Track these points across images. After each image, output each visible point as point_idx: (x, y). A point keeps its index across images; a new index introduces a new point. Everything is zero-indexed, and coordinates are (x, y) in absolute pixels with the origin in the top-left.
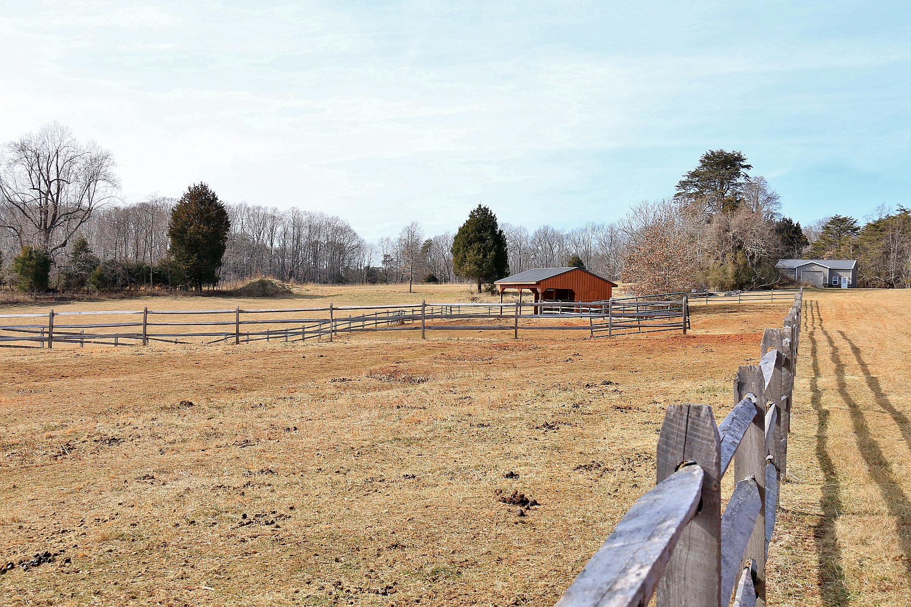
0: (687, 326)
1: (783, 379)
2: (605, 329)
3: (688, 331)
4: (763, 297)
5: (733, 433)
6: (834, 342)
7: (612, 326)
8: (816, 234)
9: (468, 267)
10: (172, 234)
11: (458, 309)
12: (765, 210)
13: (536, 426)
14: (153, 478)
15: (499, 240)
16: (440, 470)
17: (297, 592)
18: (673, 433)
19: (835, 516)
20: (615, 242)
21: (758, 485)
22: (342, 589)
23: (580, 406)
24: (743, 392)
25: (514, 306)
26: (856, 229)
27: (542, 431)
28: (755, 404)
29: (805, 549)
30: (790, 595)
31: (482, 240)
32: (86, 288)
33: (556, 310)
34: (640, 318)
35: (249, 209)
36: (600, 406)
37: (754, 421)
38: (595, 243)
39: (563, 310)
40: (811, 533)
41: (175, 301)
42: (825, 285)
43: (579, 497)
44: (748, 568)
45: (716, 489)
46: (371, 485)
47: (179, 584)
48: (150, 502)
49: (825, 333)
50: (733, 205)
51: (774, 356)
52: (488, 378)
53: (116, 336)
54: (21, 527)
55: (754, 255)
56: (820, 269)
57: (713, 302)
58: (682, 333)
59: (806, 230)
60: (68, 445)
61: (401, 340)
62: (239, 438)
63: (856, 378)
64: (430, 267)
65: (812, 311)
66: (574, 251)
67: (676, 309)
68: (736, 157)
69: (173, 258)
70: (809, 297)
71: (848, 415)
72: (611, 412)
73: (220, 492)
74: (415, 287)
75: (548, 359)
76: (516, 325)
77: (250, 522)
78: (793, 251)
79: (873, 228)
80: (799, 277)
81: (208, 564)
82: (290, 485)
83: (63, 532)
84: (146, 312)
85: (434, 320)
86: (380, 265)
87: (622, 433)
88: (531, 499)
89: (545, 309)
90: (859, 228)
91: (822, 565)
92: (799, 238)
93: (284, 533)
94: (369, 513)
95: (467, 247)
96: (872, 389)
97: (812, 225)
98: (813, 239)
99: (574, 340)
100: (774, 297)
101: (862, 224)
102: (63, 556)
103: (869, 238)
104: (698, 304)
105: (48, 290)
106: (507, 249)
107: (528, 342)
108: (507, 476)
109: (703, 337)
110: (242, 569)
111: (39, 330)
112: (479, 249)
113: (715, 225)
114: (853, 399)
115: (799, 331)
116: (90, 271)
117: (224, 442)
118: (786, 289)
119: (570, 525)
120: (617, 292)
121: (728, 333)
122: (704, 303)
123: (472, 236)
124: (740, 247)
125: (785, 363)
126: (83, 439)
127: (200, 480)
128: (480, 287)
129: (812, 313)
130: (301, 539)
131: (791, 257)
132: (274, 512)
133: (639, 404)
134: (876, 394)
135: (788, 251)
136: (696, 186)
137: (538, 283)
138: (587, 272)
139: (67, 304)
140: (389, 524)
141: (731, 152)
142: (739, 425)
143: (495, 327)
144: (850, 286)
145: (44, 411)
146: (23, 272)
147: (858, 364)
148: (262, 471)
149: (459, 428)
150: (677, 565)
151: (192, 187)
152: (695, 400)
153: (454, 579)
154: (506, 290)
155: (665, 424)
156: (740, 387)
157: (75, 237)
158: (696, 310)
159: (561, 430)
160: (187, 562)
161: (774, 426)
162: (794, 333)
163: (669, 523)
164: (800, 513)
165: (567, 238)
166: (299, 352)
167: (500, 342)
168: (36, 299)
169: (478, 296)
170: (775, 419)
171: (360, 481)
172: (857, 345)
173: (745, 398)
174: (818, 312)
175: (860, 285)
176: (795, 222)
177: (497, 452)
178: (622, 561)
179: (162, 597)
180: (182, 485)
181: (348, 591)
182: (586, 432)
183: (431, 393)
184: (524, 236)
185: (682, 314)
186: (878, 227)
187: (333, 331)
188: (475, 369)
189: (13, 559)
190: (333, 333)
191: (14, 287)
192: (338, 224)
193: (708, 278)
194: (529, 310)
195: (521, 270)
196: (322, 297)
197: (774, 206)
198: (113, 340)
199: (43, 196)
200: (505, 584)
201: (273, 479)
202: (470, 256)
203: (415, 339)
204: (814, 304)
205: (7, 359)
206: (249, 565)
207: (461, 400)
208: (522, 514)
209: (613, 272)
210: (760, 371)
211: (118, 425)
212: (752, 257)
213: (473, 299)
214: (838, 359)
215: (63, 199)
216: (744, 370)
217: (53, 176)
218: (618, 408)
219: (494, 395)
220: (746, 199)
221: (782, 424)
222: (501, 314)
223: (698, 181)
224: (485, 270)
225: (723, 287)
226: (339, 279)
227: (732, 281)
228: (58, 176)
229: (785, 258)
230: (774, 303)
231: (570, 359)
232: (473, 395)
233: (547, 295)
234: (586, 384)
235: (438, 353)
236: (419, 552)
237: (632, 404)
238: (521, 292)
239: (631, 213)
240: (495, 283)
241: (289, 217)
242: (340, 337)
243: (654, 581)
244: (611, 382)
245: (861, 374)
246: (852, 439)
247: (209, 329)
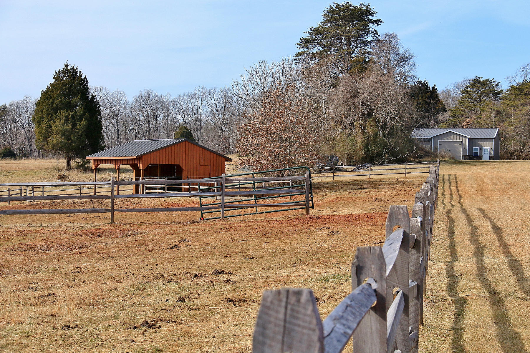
0: (311, 205)
1: (412, 263)
2: (217, 210)
3: (312, 211)
4: (396, 171)
5: (345, 322)
6: (473, 221)
7: (225, 206)
8: (454, 99)
9: (55, 138)
11: (41, 189)
12: (397, 71)
13: (133, 326)
18: (270, 322)
20: (229, 110)
23: (187, 300)
24: (363, 277)
25: (110, 184)
26: (498, 93)
27: (141, 331)
28: (375, 291)
31: (70, 107)
33: (160, 189)
34: (258, 196)
36: (210, 299)
37: (374, 309)
38: (205, 110)
39: (169, 189)
42: (464, 157)
49: (464, 211)
50: (361, 66)
51: (399, 237)
52: (77, 271)
55: (385, 124)
56: (459, 138)
57: (341, 177)
58: (305, 213)
59: (443, 94)
63: (498, 261)
64: (5, 139)
65: (450, 186)
66: (181, 120)
67: (298, 186)
68: (364, 11)
70: (446, 171)
71: (487, 304)
72: (222, 306)
75: (150, 247)
76: (113, 207)
78: (428, 118)
79: (517, 92)
80: (436, 148)
85: (12, 202)
87: (234, 329)
89: (148, 188)
90: (501, 92)
92: (436, 103)
95: (52, 115)
96: (515, 273)
97: (450, 88)
98: (451, 105)
99: (181, 223)
100: (408, 171)
101: (505, 87)
103: (512, 103)
104: (324, 180)
106: (101, 118)
107: (126, 227)
109: (329, 217)
112: (67, 117)
113: (341, 89)
114: (493, 284)
115: (433, 208)
118: (421, 161)
120: (231, 167)
121: (357, 212)
122: (330, 179)
123: (57, 101)
124: (369, 115)
125: (415, 244)
128: (68, 164)
129: (450, 189)
131: (426, 126)
134: (518, 279)
135: (423, 118)
136: (320, 44)
137: (139, 158)
138: (197, 145)
141: (358, 5)
142: (353, 314)
143: (87, 210)
144: (492, 158)
147: (498, 245)
149: (38, 332)
152: (317, 289)
154: (101, 166)
156: (359, 270)
158: (320, 187)
159: (163, 328)
161: (401, 315)
162: (428, 211)
165: (173, 105)
167: (93, 228)
169: (67, 173)
170: (402, 308)
172: (499, 224)
173: (364, 284)
174: (457, 187)
175: (503, 157)
176: (431, 85)
182: (192, 330)
184: (122, 102)
185: (305, 192)
186: (522, 90)
188: (62, 261)
193: (334, 150)
194: (129, 190)
195: (119, 142)
197: (408, 67)
202: (56, 126)
204: (452, 178)
207: (42, 299)
209: (227, 143)
210: (380, 253)
212: (384, 126)
213: (61, 178)
214: (477, 240)
216: (362, 251)
218: (230, 301)
219: (84, 291)
220: (376, 60)
222: (95, 194)
223: (321, 39)
224: (75, 142)
225: (351, 161)
227: (361, 153)
229: (420, 127)
230: (408, 178)
231: (176, 245)
232: (58, 292)
233: (150, 172)
234: (194, 275)
235: (16, 243)
237: (246, 296)
238: (119, 169)
239: (247, 76)
240: (87, 158)
244: (223, 272)
245: (502, 256)
246: (492, 331)
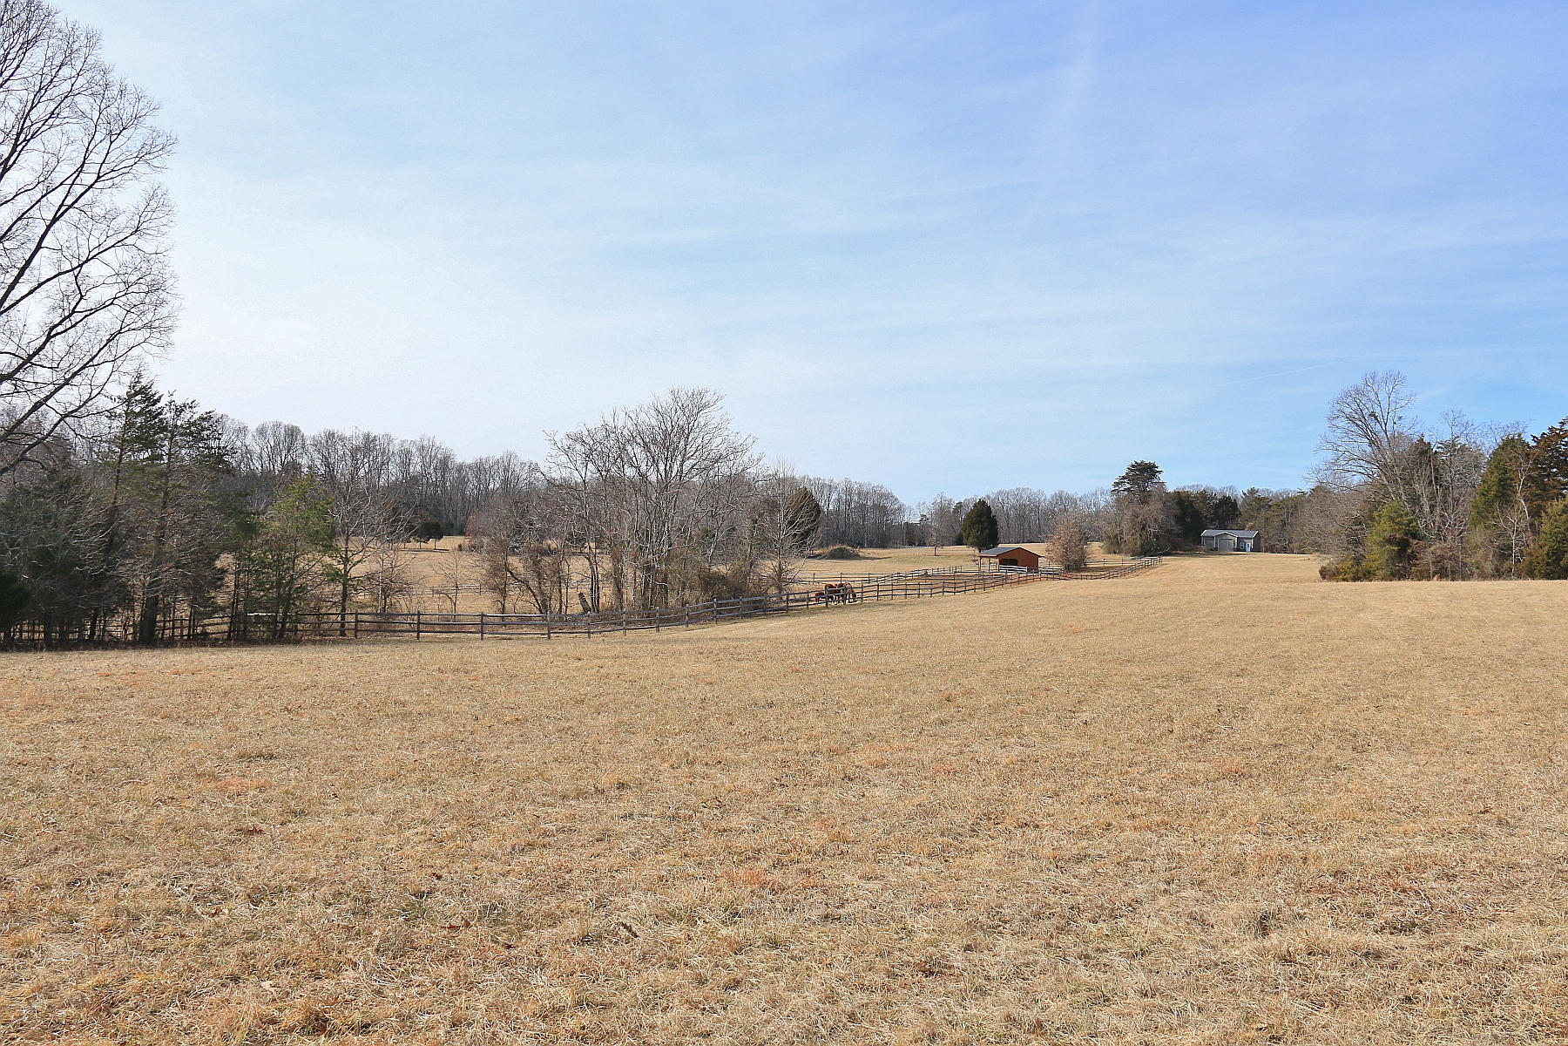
9: (973, 536)
15: (993, 523)
35: (810, 480)
42: (1234, 549)
74: (939, 550)
80: (1217, 543)
95: (974, 525)
112: (978, 528)
141: (1150, 463)
144: (1252, 550)
196: (878, 558)
224: (984, 541)
225: (1134, 554)
227: (1139, 550)
233: (1004, 562)
241: (843, 485)
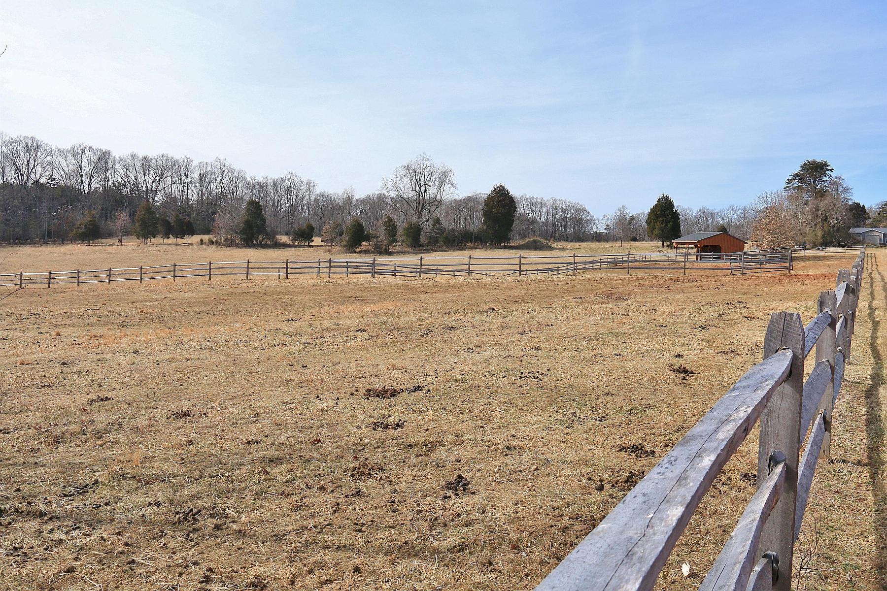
0: (791, 268)
1: (850, 301)
2: (740, 270)
3: (792, 272)
4: (840, 251)
5: (814, 332)
7: (744, 268)
8: (875, 212)
9: (657, 231)
10: (484, 214)
11: (649, 257)
12: (842, 197)
13: (695, 327)
14: (472, 349)
15: (675, 215)
16: (636, 351)
17: (550, 416)
18: (775, 329)
19: (879, 385)
20: (747, 217)
21: (830, 365)
22: (576, 416)
23: (723, 316)
24: (823, 307)
25: (683, 255)
27: (698, 330)
28: (830, 315)
29: (859, 404)
30: (847, 431)
31: (665, 216)
32: (439, 244)
33: (710, 258)
34: (762, 263)
36: (735, 316)
37: (829, 325)
38: (734, 217)
39: (714, 258)
40: (863, 394)
41: (486, 252)
42: (880, 244)
43: (719, 370)
44: (821, 414)
45: (800, 364)
46: (594, 359)
47: (486, 408)
48: (471, 362)
49: (879, 273)
50: (821, 194)
51: (844, 286)
52: (666, 299)
53: (454, 271)
54: (406, 371)
56: (878, 234)
57: (808, 254)
58: (788, 272)
59: (869, 209)
60: (429, 330)
61: (615, 275)
62: (520, 329)
64: (633, 232)
66: (721, 223)
67: (785, 258)
68: (823, 164)
69: (485, 227)
70: (869, 251)
72: (741, 320)
73: (509, 359)
74: (624, 244)
75: (704, 288)
76: (685, 267)
77: (525, 377)
78: (860, 222)
80: (864, 239)
81: (501, 398)
82: (548, 357)
83: (427, 375)
84: (470, 257)
85: (635, 263)
86: (604, 231)
87: (748, 332)
88: (690, 370)
89: (703, 258)
91: (869, 413)
92: (864, 214)
93: (544, 384)
94: (593, 375)
97: (873, 206)
98: (873, 215)
99: (720, 276)
102: (426, 388)
104: (799, 255)
105: (420, 246)
107: (692, 277)
108: (676, 356)
109: (801, 275)
110: (520, 402)
111: (415, 267)
112: (663, 221)
113: (810, 206)
115: (862, 272)
116: (441, 235)
117: (512, 331)
118: (855, 246)
119: (713, 386)
120: (748, 247)
121: (817, 273)
122: (802, 255)
123: (658, 213)
124: (826, 220)
125: (852, 291)
126: (436, 327)
127: (498, 352)
128: (663, 244)
129: (872, 261)
130: (553, 387)
131: (858, 226)
132: (538, 372)
133: (759, 315)
135: (857, 222)
136: (798, 182)
137: (699, 242)
138: (729, 235)
139: (429, 253)
140: (604, 382)
141: (820, 161)
142: (819, 327)
143: (672, 268)
145: (417, 311)
146: (407, 235)
148: (532, 349)
149: (648, 327)
150: (774, 409)
151: (496, 186)
153: (642, 414)
154: (679, 246)
155: (770, 324)
156: (822, 304)
157: (434, 216)
158: (797, 259)
159: (710, 330)
160: (490, 396)
161: (843, 329)
162: (859, 273)
163: (768, 382)
164: (857, 383)
165: (717, 214)
166: (555, 281)
167: (675, 277)
168: (414, 250)
169: (662, 249)
170: (844, 325)
171: (588, 356)
173: (824, 312)
174: (875, 260)
176: (861, 205)
177: (671, 342)
178: (737, 404)
179: (477, 414)
180: (488, 354)
181: (580, 418)
182: (725, 331)
183: (632, 306)
184: (690, 213)
185: (788, 261)
187: (575, 269)
188: (659, 293)
189: (403, 387)
190: (575, 271)
191: (403, 244)
192: (579, 207)
193: (805, 239)
194: (694, 258)
195: (688, 234)
196: (569, 249)
197: (848, 194)
198: (452, 273)
199: (417, 194)
200: (672, 419)
201: (538, 353)
202: (658, 225)
203: (623, 275)
204: (873, 255)
205: (399, 282)
206: (524, 400)
207: (650, 311)
208: (684, 379)
209: (745, 235)
210: (835, 295)
211: (454, 320)
212: (834, 226)
213: (659, 251)
215: (427, 195)
216: (824, 294)
217: (422, 183)
218: (746, 318)
219: (670, 309)
220: (830, 190)
221: (848, 329)
222: (676, 260)
223: (799, 179)
225: (814, 245)
226: (579, 239)
227: (821, 241)
228: (425, 183)
229: (855, 227)
230: (847, 255)
231: (717, 288)
232: (657, 308)
233: (704, 249)
234: (727, 303)
235: (637, 283)
236: (622, 398)
237: (754, 315)
238: (688, 247)
239: (757, 199)
240: (672, 242)
242: (579, 273)
243: (755, 415)
244: (742, 302)
247: (504, 268)
